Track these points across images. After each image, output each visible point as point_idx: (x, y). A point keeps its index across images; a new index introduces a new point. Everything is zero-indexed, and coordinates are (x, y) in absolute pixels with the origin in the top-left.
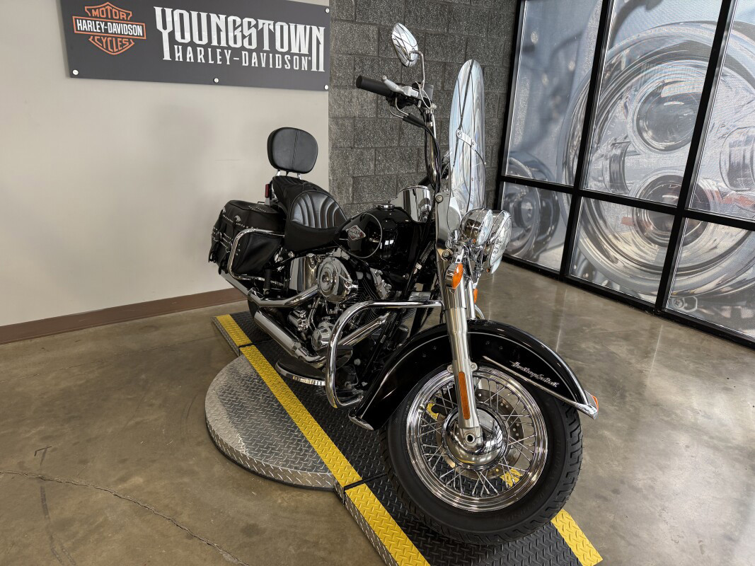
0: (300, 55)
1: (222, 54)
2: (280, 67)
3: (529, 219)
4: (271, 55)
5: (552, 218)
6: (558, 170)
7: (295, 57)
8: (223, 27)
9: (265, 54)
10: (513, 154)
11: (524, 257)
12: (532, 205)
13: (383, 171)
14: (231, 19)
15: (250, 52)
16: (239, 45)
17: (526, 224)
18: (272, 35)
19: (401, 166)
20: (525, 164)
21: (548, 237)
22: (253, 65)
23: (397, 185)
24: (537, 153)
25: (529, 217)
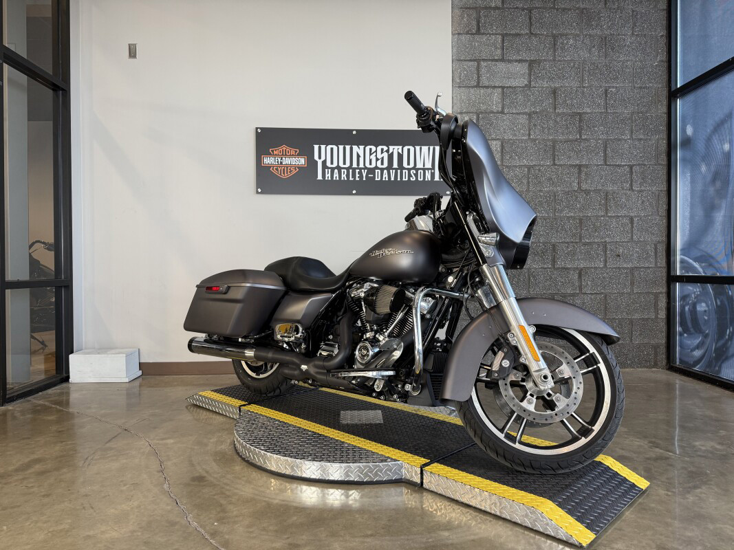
0: (424, 170)
1: (360, 173)
2: (407, 179)
3: (706, 323)
4: (399, 171)
5: (728, 317)
6: (728, 260)
7: (419, 171)
8: (361, 154)
9: (394, 171)
11: (706, 369)
12: (708, 306)
14: (368, 148)
15: (382, 170)
16: (373, 165)
17: (703, 328)
18: (400, 156)
20: (695, 260)
21: (727, 341)
22: (384, 179)
24: (705, 246)
25: (705, 320)
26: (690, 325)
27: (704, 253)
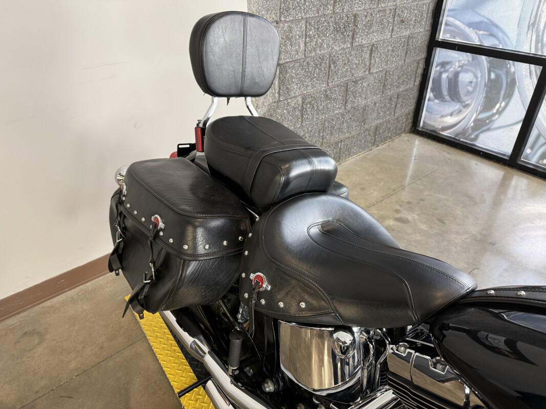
3: (468, 93)
5: (502, 93)
6: (519, 34)
10: (451, 13)
11: (457, 135)
12: (476, 77)
13: (315, 50)
17: (464, 98)
19: (335, 40)
20: (470, 25)
21: (493, 115)
23: (330, 67)
24: (488, 12)
25: (469, 91)
26: (445, 92)
27: (486, 20)
